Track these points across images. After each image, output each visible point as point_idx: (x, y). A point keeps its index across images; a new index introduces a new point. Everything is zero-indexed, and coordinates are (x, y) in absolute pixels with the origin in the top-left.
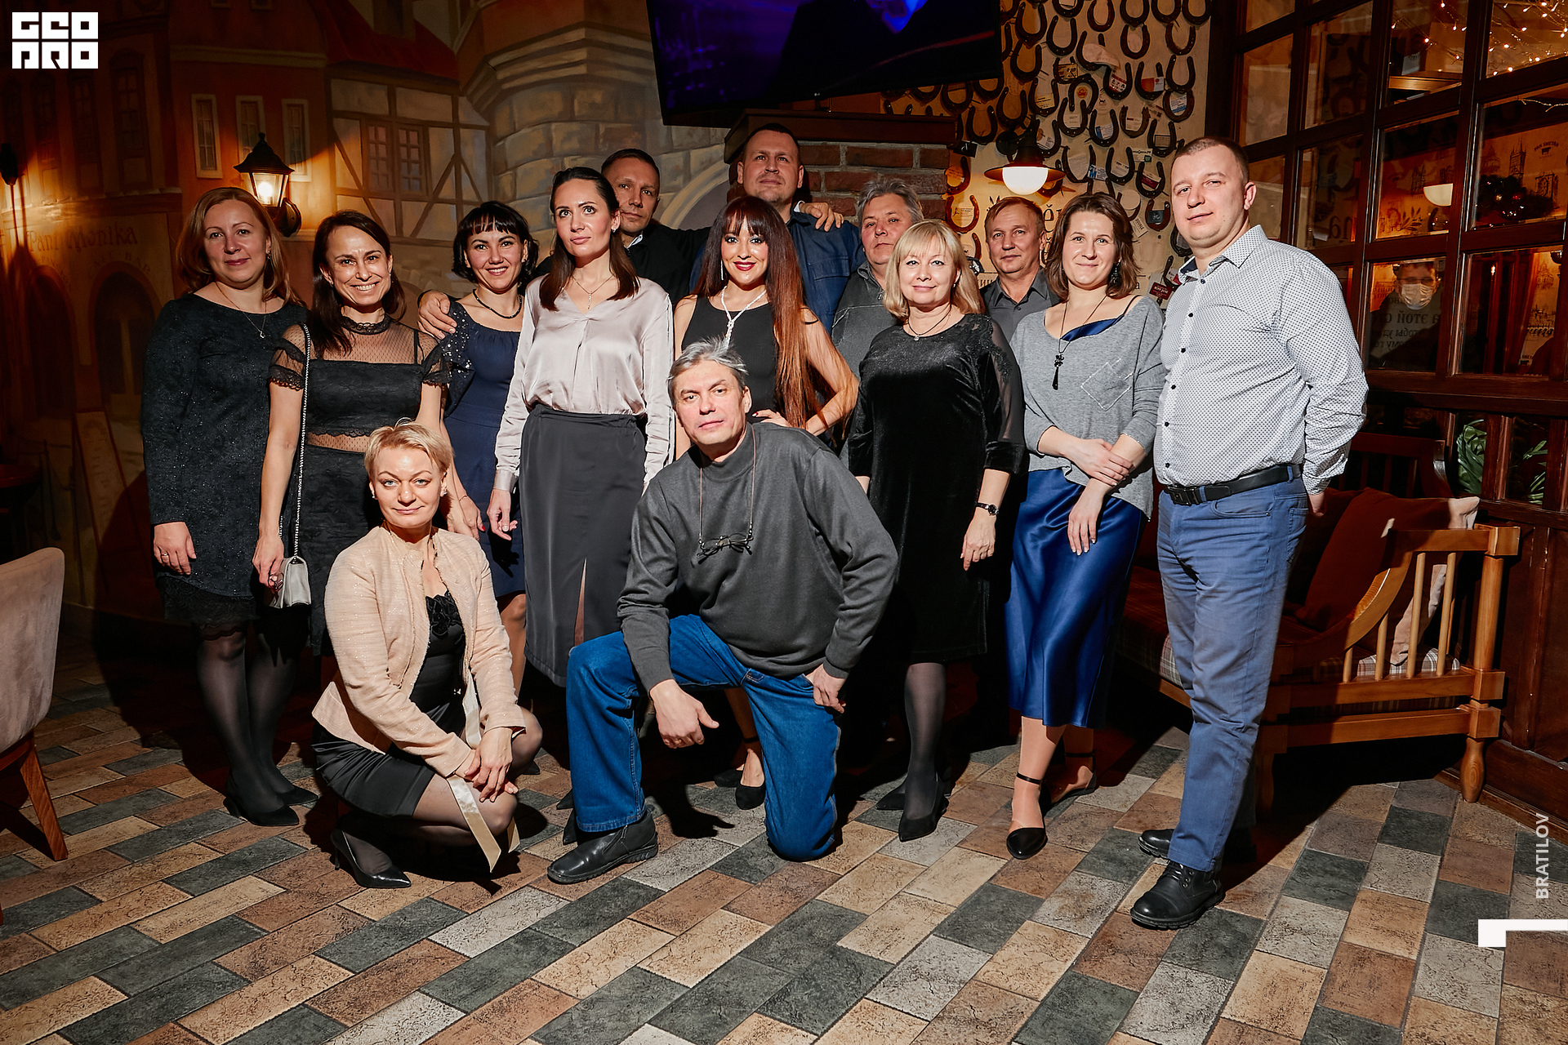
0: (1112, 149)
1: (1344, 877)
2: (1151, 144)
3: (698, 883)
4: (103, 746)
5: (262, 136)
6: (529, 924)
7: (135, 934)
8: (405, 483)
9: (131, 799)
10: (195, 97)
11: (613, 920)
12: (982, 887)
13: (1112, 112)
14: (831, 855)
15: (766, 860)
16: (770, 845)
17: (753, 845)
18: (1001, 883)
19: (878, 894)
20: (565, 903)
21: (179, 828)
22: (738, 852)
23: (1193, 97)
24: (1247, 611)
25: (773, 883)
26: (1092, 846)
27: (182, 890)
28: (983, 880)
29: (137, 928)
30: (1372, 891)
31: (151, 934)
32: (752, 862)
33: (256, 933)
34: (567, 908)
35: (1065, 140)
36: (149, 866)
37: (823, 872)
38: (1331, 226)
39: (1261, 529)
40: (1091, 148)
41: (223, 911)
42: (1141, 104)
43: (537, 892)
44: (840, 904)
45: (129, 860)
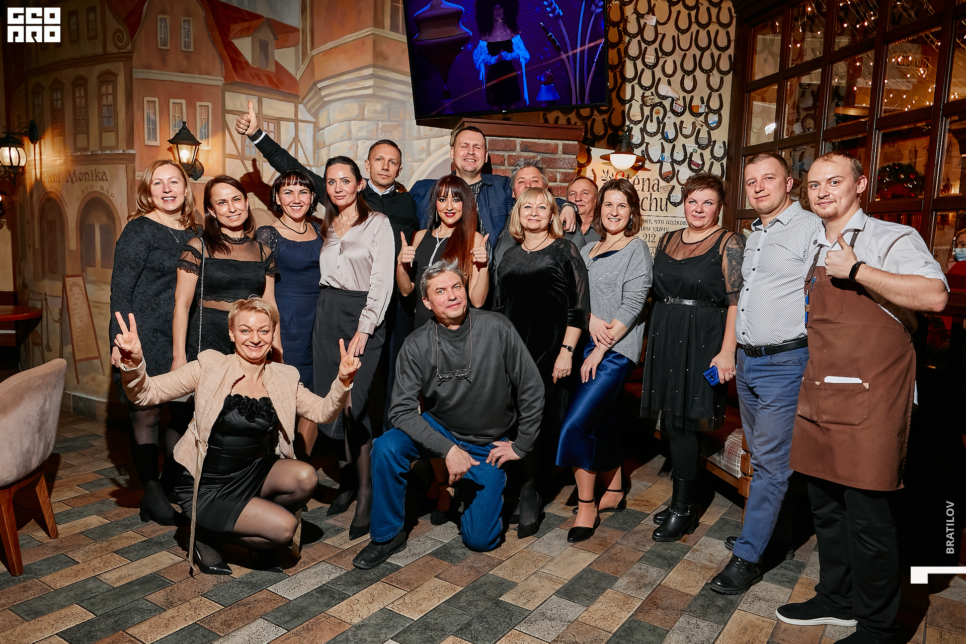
0: (674, 144)
1: (791, 570)
2: (697, 143)
3: (421, 563)
4: (76, 474)
5: (184, 123)
6: (324, 582)
7: (99, 582)
8: (255, 332)
9: (94, 505)
10: (146, 99)
11: (372, 582)
12: (584, 569)
13: (675, 124)
14: (498, 549)
15: (461, 551)
16: (464, 542)
17: (454, 542)
18: (595, 568)
19: (524, 571)
20: (344, 572)
21: (122, 522)
22: (445, 546)
23: (721, 116)
24: (786, 418)
25: (464, 564)
26: (649, 548)
27: (125, 557)
28: (585, 565)
29: (101, 579)
30: (807, 579)
31: (108, 582)
32: (452, 551)
33: (168, 583)
34: (346, 574)
35: (647, 139)
36: (105, 544)
37: (493, 558)
38: (801, 192)
39: (796, 372)
40: (662, 143)
41: (149, 570)
42: (693, 119)
43: (329, 565)
44: (502, 577)
45: (94, 540)
